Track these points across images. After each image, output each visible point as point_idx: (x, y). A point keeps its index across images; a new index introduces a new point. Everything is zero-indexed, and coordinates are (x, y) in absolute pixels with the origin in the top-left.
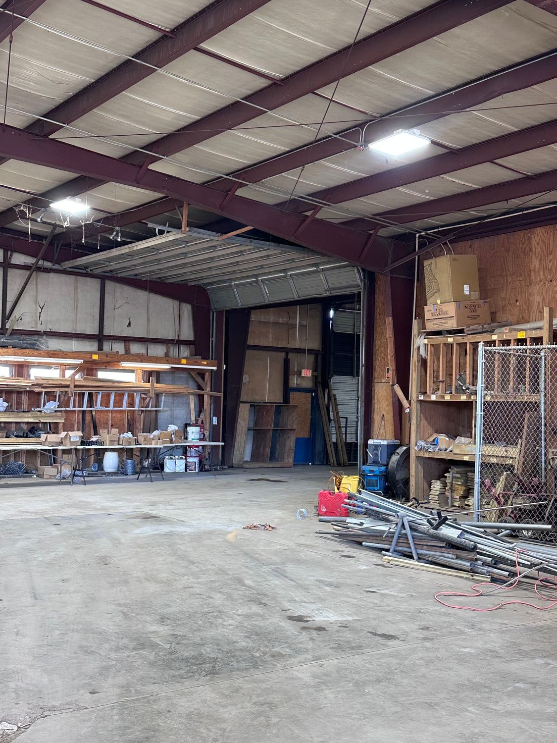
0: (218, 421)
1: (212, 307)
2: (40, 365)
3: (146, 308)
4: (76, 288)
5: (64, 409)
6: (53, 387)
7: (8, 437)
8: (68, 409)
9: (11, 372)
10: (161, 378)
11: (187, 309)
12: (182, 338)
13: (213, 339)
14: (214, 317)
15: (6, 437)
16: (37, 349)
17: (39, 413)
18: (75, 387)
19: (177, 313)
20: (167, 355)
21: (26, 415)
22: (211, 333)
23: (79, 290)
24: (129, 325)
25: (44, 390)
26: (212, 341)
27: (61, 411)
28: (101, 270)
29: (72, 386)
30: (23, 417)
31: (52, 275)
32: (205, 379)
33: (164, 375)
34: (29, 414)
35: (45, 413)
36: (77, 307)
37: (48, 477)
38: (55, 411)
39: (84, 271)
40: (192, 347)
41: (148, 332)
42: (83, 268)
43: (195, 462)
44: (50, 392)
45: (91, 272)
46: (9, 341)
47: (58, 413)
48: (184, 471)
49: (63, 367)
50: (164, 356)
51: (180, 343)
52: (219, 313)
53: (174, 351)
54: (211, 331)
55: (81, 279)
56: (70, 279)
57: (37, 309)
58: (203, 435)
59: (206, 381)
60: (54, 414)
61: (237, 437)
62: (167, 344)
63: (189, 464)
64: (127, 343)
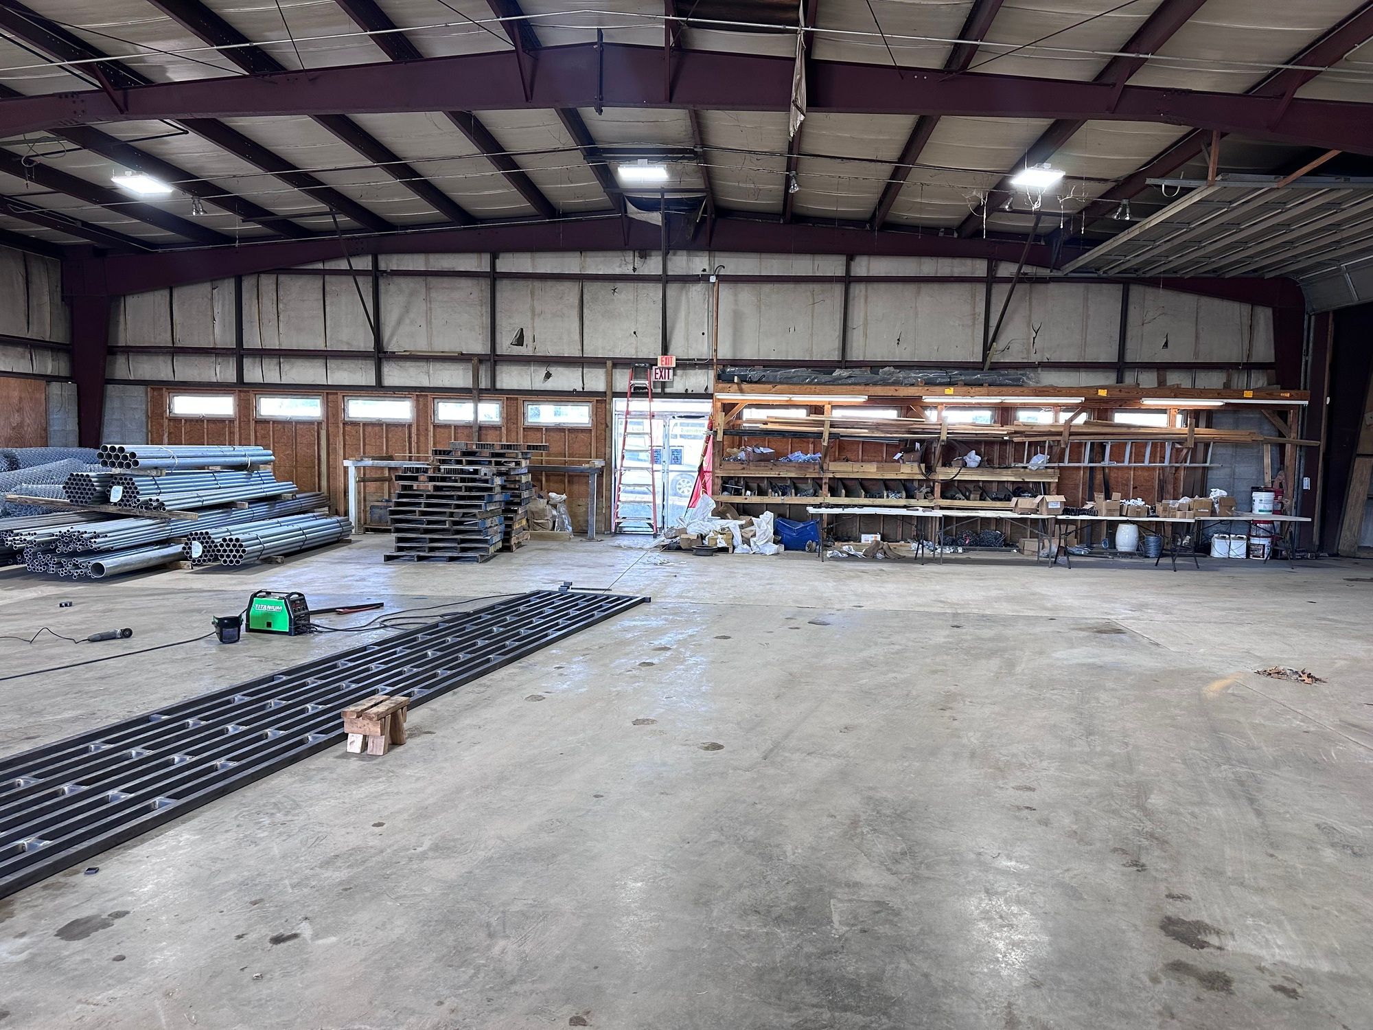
0: (1313, 483)
1: (1308, 308)
2: (1025, 407)
3: (1195, 319)
4: (1086, 299)
5: (1056, 465)
6: (1040, 436)
7: (984, 500)
8: (1061, 465)
9: (992, 417)
10: (1214, 420)
11: (1264, 316)
12: (1253, 360)
13: (1308, 359)
14: (1310, 325)
15: (980, 500)
16: (1022, 386)
17: (1022, 470)
18: (1070, 435)
19: (1246, 321)
20: (1227, 386)
21: (1004, 472)
22: (1305, 348)
23: (1090, 302)
24: (1166, 345)
25: (1027, 440)
26: (1307, 362)
27: (1053, 468)
28: (1117, 270)
29: (1066, 434)
30: (999, 474)
31: (1052, 286)
32: (1289, 420)
33: (1219, 415)
34: (1009, 471)
35: (1030, 469)
36: (1087, 326)
37: (1030, 553)
38: (1046, 467)
39: (1095, 275)
40: (1271, 372)
41: (1196, 354)
42: (1093, 270)
43: (1264, 545)
44: (1036, 441)
45: (1105, 275)
46: (984, 378)
47: (1049, 470)
48: (1244, 557)
49: (1058, 408)
50: (1222, 387)
51: (1249, 367)
52: (1322, 317)
53: (1239, 380)
54: (1305, 345)
55: (1093, 286)
56: (1079, 288)
57: (1030, 334)
58: (1280, 505)
59: (1289, 423)
60: (1044, 471)
61: (1348, 509)
62: (1228, 370)
63: (1253, 547)
64: (1162, 372)
